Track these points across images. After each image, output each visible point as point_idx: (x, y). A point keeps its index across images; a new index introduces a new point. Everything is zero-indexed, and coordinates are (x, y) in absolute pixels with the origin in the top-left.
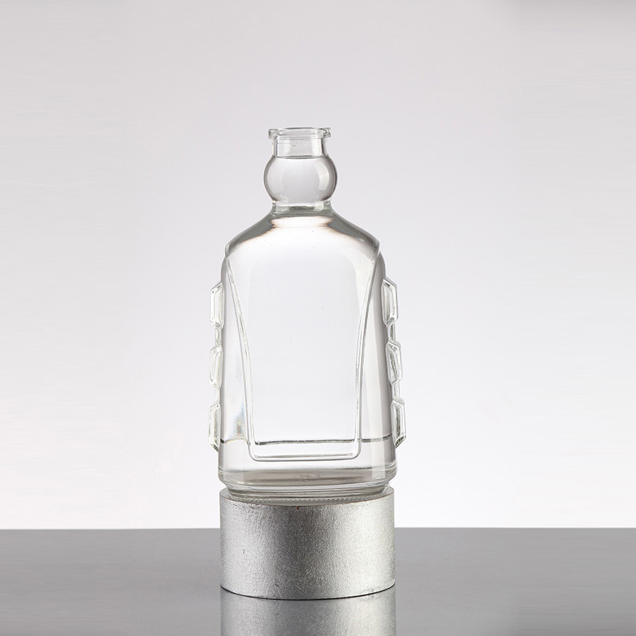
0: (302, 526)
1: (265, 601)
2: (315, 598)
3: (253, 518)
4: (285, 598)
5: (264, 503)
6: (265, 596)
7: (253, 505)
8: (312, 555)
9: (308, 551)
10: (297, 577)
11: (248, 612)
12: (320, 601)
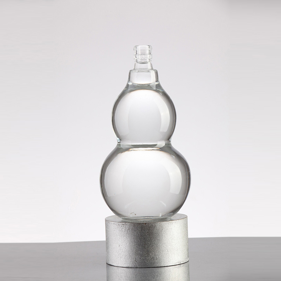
0: (147, 232)
1: (130, 269)
2: (154, 267)
3: (123, 230)
4: (140, 267)
5: (129, 222)
6: (130, 266)
7: (123, 223)
8: (152, 246)
9: (151, 244)
10: (145, 257)
11: (122, 275)
12: (157, 268)
